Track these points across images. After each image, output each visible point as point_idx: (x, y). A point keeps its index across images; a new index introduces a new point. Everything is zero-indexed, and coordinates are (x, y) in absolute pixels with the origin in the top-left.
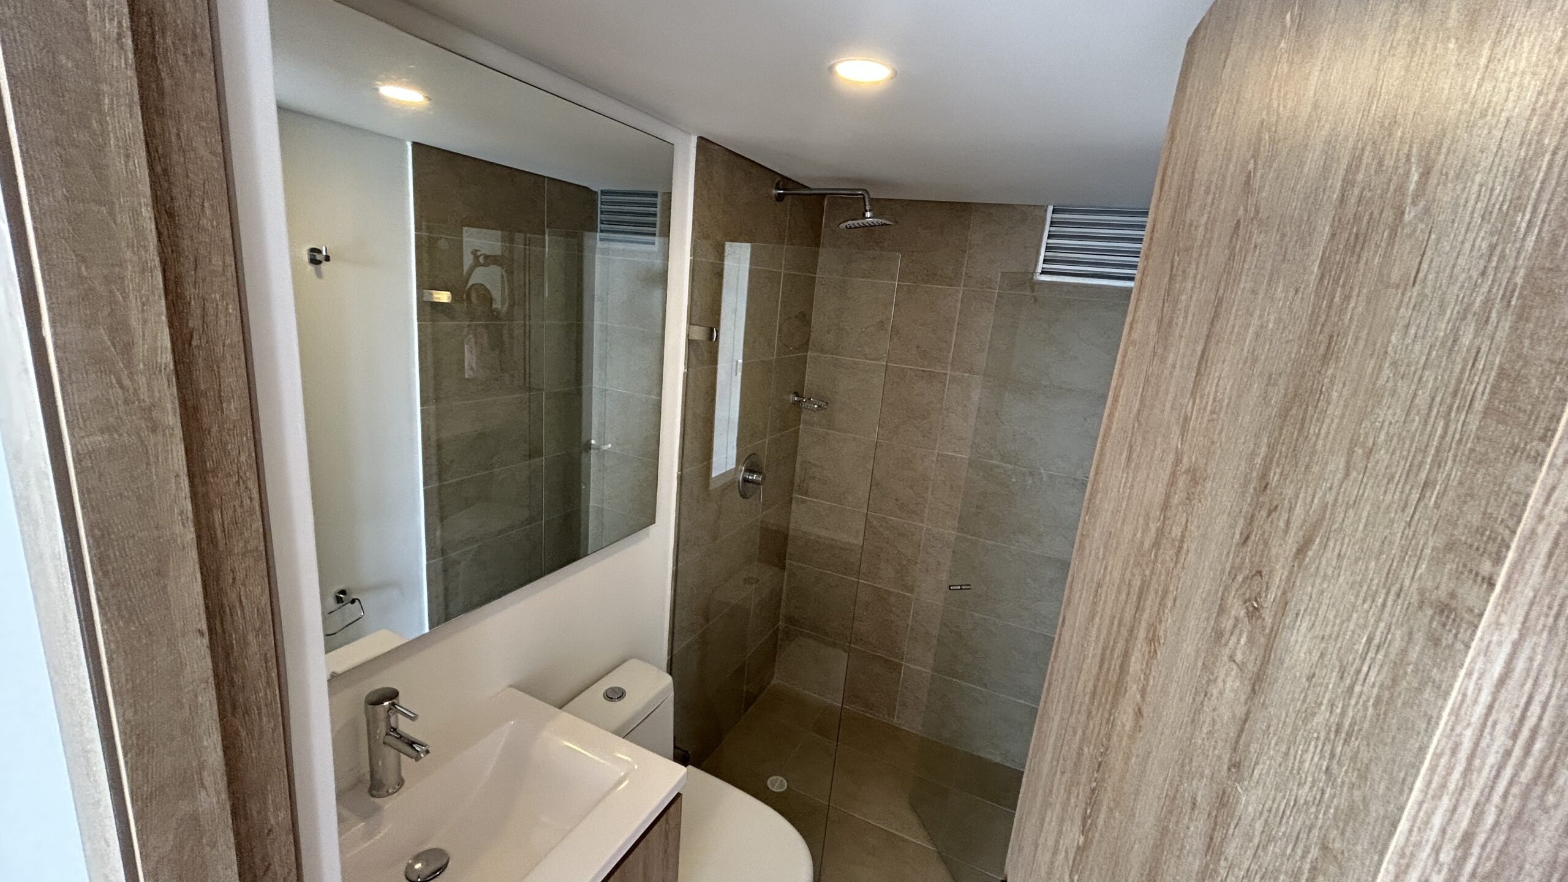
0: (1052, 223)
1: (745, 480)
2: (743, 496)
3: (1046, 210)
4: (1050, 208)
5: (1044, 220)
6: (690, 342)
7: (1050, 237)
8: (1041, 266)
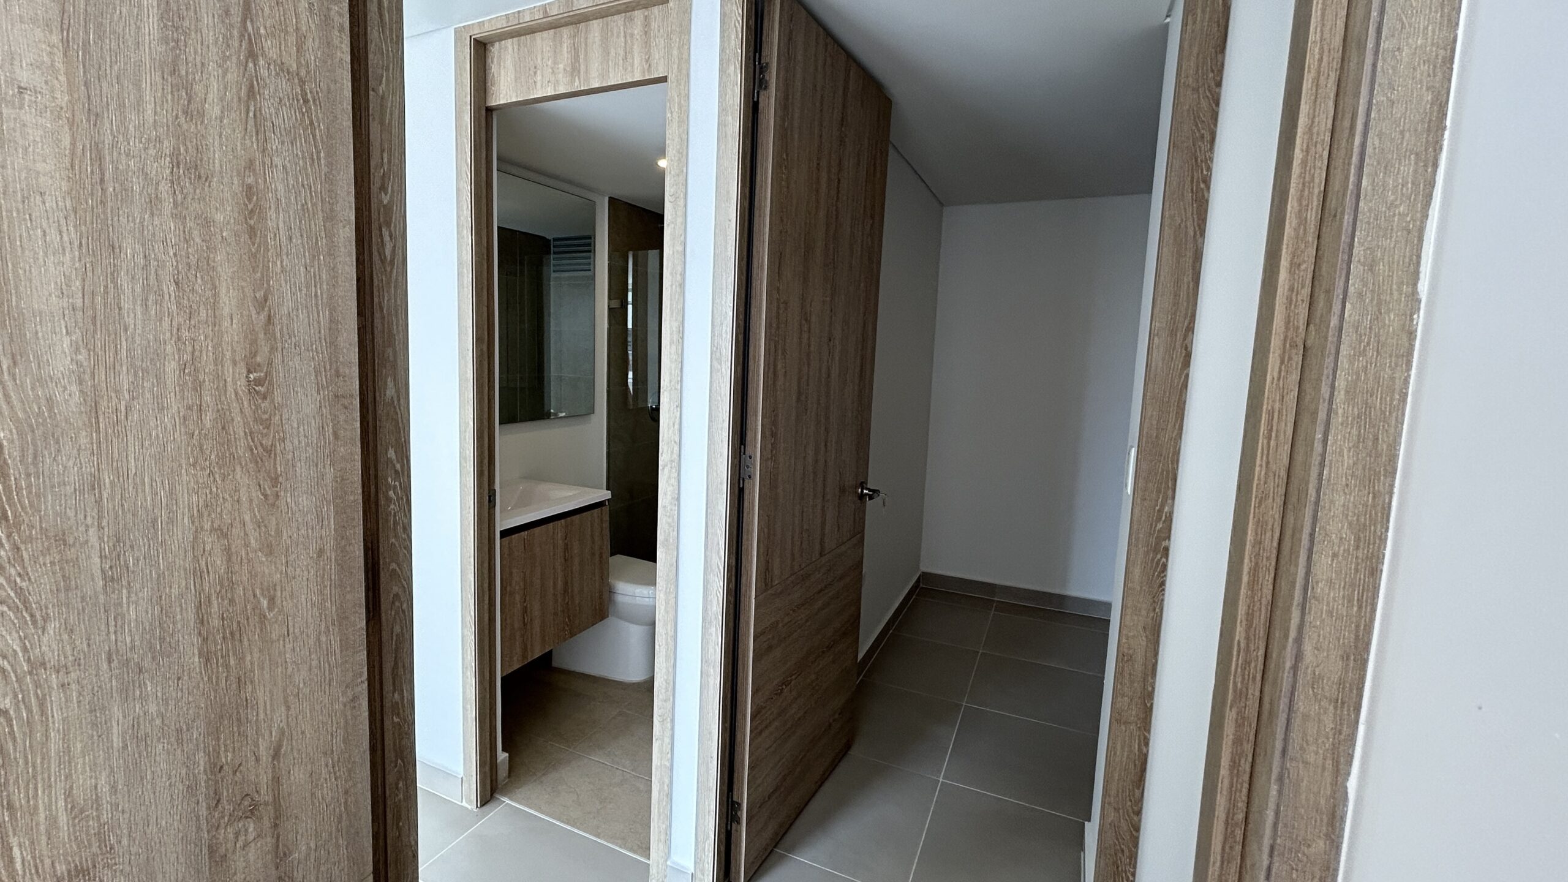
6: (610, 309)
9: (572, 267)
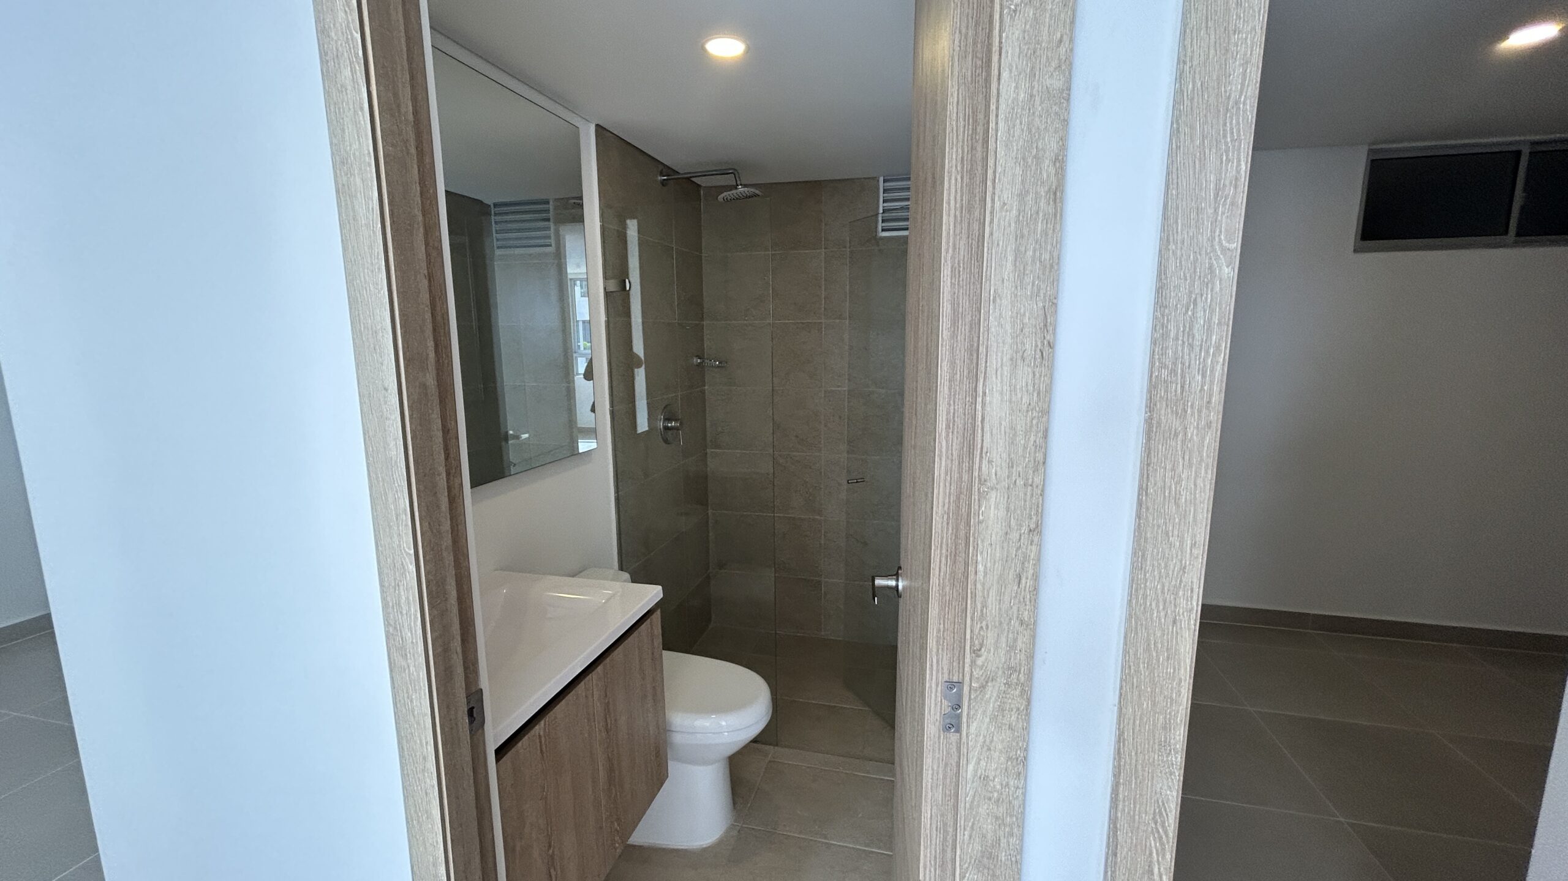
0: (885, 191)
1: (666, 428)
2: (666, 441)
3: (878, 181)
4: (881, 179)
5: (878, 189)
6: (607, 294)
7: (884, 201)
8: (880, 225)
9: (524, 242)
